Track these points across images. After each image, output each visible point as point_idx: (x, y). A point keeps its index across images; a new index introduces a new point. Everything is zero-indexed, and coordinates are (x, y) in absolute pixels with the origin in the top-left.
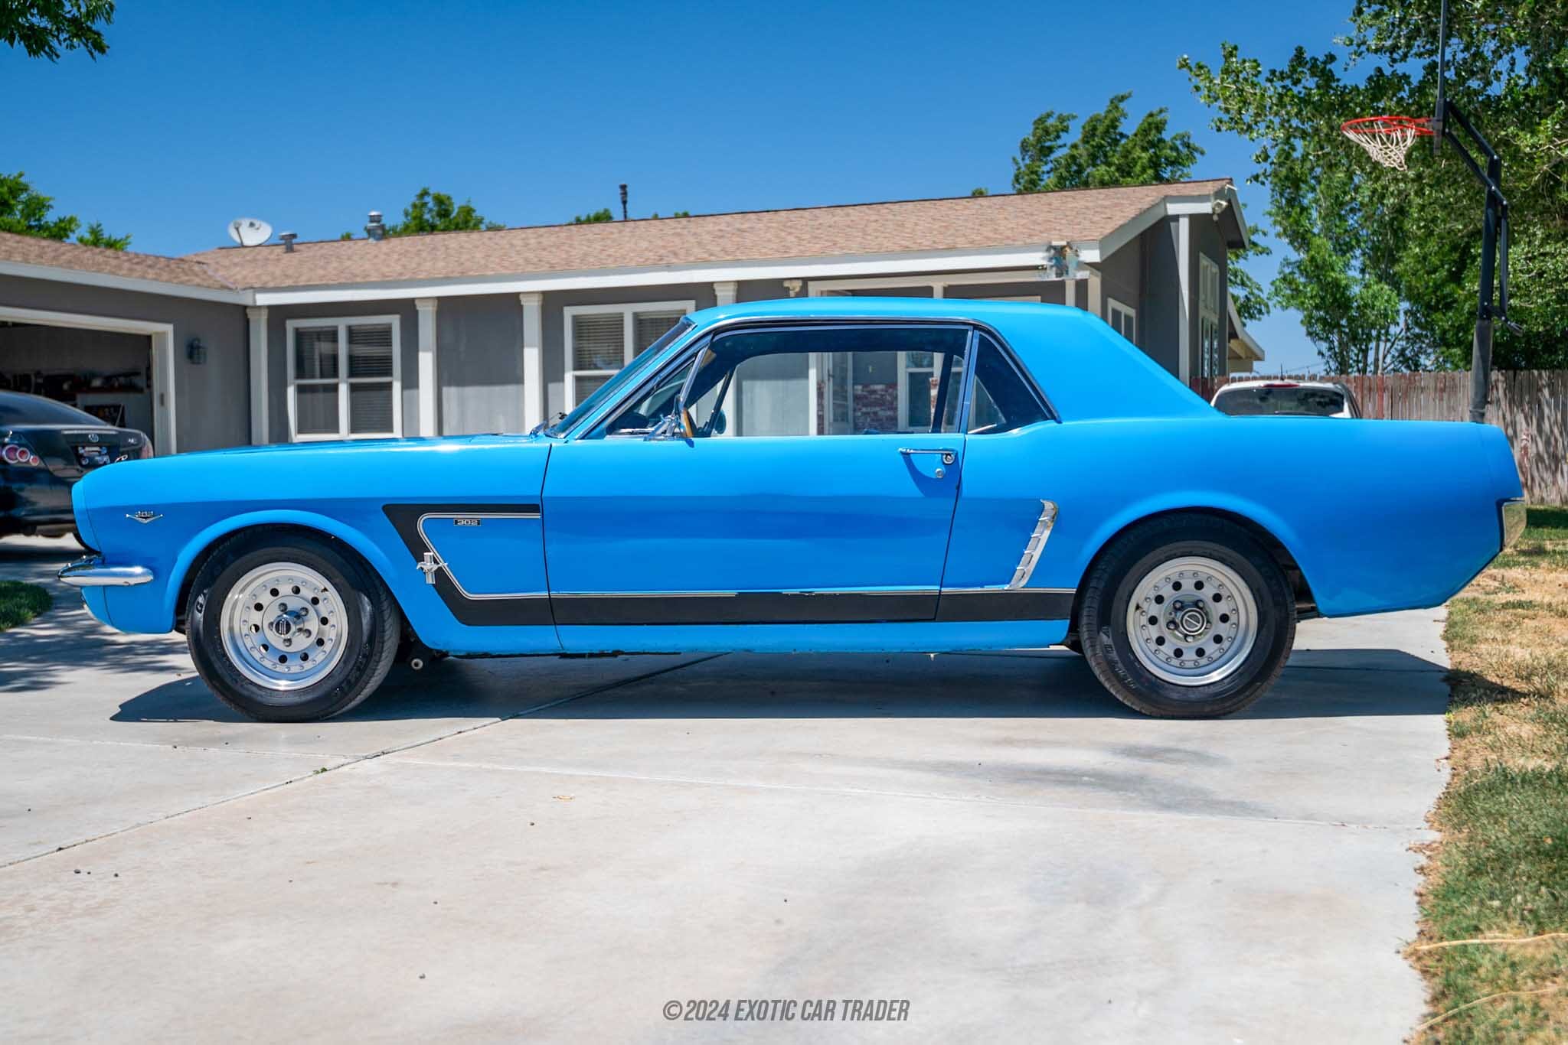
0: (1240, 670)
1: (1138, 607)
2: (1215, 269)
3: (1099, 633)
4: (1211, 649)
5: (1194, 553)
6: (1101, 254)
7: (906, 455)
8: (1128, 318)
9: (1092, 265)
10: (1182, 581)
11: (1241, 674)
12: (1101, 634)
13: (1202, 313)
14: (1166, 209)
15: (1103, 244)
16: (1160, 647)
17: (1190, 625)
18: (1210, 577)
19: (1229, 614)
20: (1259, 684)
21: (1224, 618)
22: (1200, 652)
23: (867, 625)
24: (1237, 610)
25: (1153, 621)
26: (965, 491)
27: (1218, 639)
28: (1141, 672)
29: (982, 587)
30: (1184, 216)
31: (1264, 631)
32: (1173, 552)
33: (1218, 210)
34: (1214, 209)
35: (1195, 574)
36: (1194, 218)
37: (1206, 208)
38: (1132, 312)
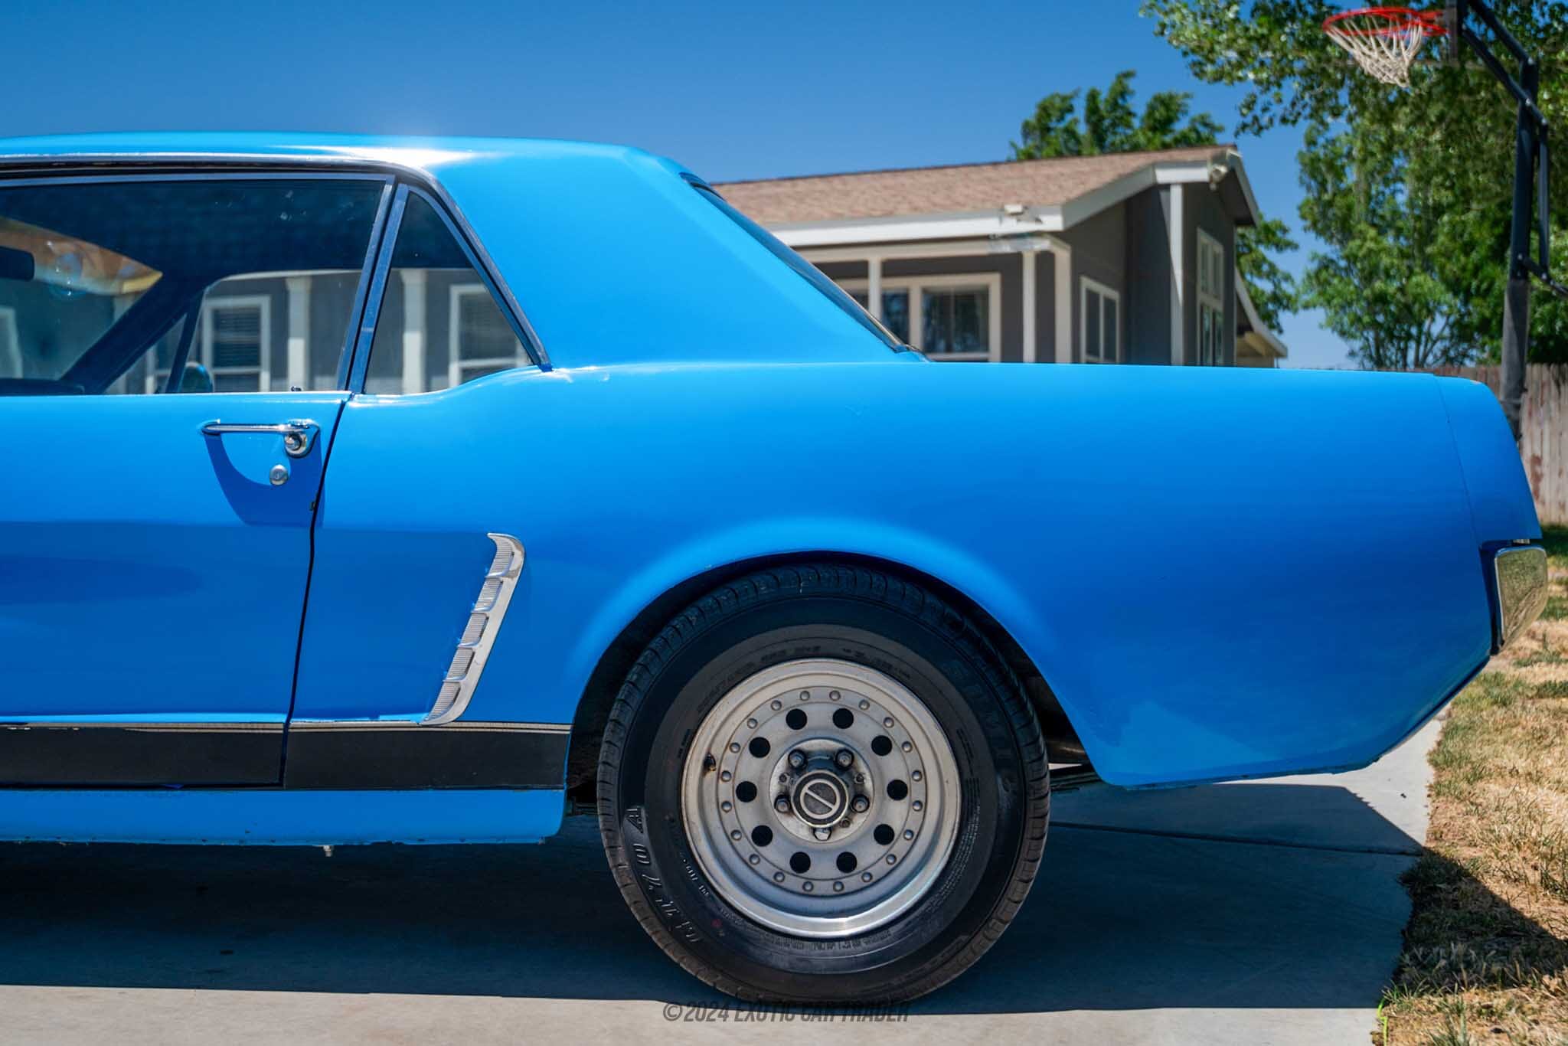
0: (922, 908)
1: (709, 763)
2: (1219, 249)
3: (621, 822)
4: (870, 854)
5: (821, 651)
6: (1065, 221)
7: (213, 437)
8: (1109, 303)
9: (1055, 234)
10: (806, 709)
11: (925, 917)
12: (626, 822)
13: (1201, 297)
14: (1154, 176)
15: (1067, 208)
16: (761, 849)
17: (815, 806)
18: (865, 702)
19: (905, 780)
20: (964, 938)
21: (897, 790)
22: (847, 862)
23: (141, 793)
24: (920, 773)
25: (746, 792)
26: (332, 511)
27: (884, 835)
28: (710, 905)
29: (374, 715)
30: (1176, 184)
31: (973, 826)
32: (778, 649)
33: (1216, 177)
34: (1211, 177)
35: (835, 693)
36: (1189, 188)
37: (1201, 175)
38: (1115, 295)
